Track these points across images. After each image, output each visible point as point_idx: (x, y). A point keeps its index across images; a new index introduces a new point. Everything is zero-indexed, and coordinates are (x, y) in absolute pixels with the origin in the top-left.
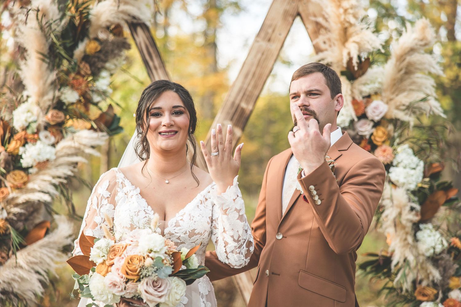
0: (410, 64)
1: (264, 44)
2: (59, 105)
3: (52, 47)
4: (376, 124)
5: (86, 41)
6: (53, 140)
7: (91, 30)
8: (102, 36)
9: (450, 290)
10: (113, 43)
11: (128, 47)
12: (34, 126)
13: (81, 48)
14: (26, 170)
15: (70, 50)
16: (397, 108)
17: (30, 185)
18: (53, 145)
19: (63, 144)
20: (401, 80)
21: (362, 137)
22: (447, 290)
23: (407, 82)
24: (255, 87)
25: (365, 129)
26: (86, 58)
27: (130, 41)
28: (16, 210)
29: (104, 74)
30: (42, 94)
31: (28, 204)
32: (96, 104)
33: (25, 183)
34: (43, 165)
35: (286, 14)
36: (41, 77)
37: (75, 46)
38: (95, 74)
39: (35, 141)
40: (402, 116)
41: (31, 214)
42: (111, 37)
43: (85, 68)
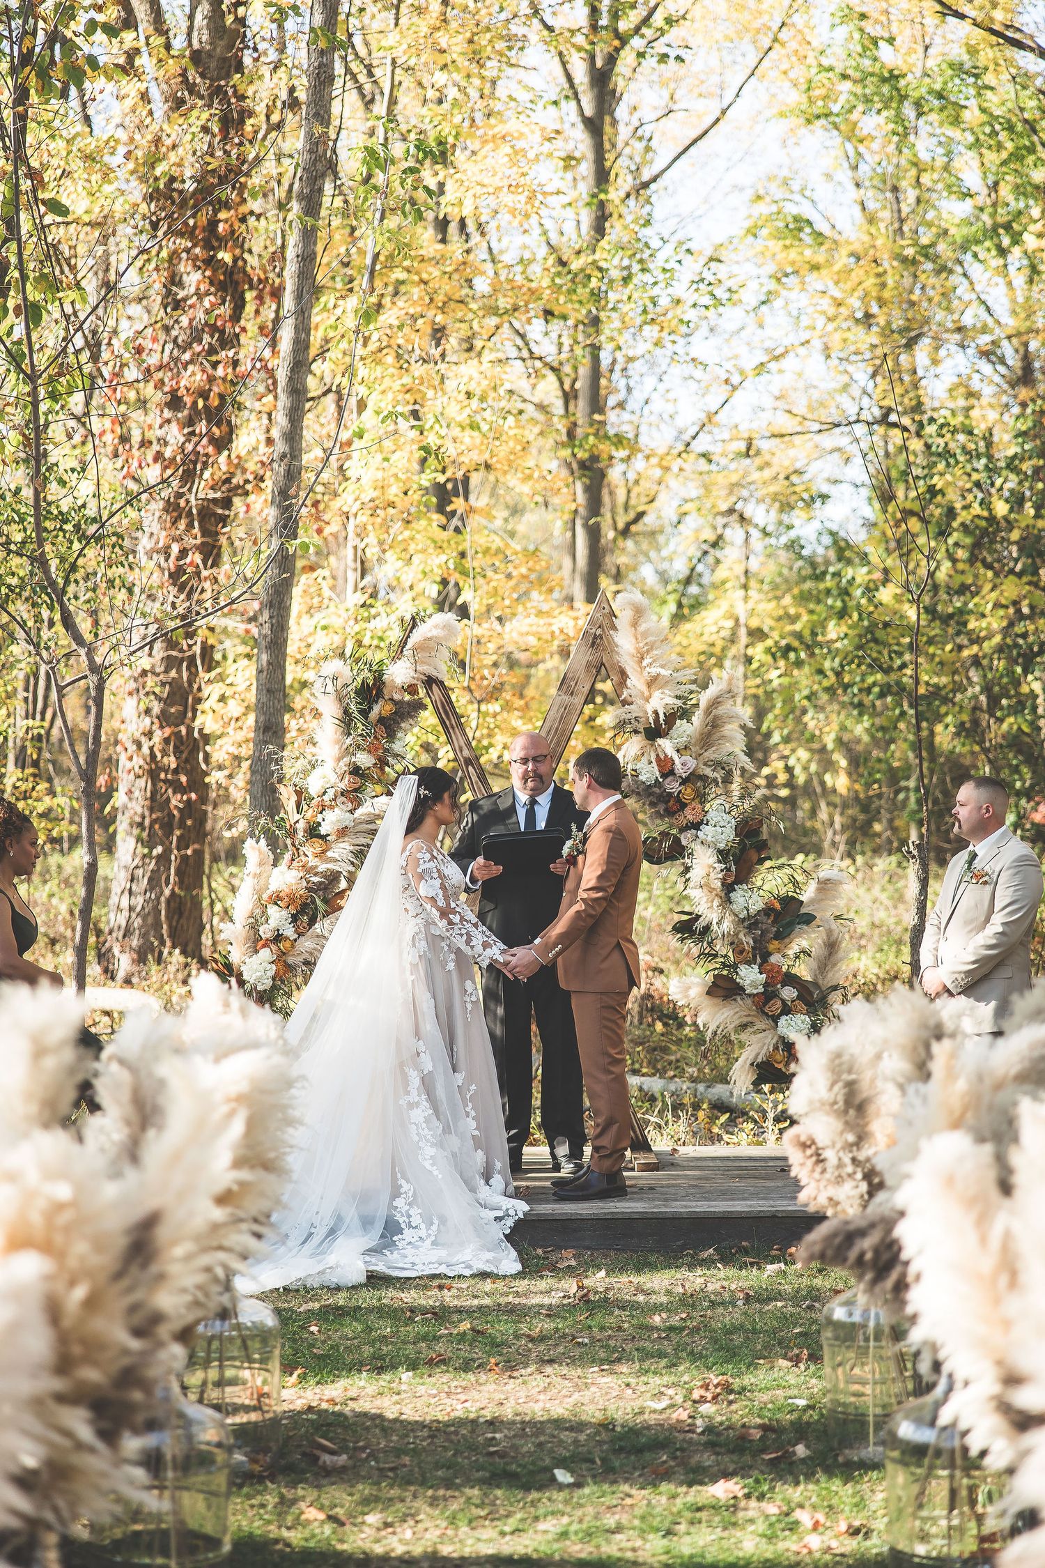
0: (715, 718)
1: (566, 698)
2: (356, 771)
3: (346, 712)
4: (685, 781)
5: (381, 702)
6: (350, 806)
7: (385, 691)
8: (397, 697)
9: (770, 954)
10: (408, 703)
11: (424, 707)
12: (331, 793)
13: (376, 710)
14: (323, 837)
15: (365, 713)
16: (705, 764)
17: (329, 854)
18: (351, 812)
19: (360, 812)
20: (709, 734)
21: (670, 794)
22: (766, 956)
23: (714, 737)
24: (558, 744)
25: (673, 786)
26: (381, 720)
27: (427, 701)
28: (316, 879)
29: (399, 735)
30: (339, 759)
31: (323, 874)
32: (392, 767)
33: (324, 852)
34: (343, 832)
35: (589, 664)
36: (337, 742)
37: (370, 708)
38: (391, 736)
39: (331, 807)
40: (708, 771)
41: (331, 882)
42: (407, 697)
43: (381, 730)
